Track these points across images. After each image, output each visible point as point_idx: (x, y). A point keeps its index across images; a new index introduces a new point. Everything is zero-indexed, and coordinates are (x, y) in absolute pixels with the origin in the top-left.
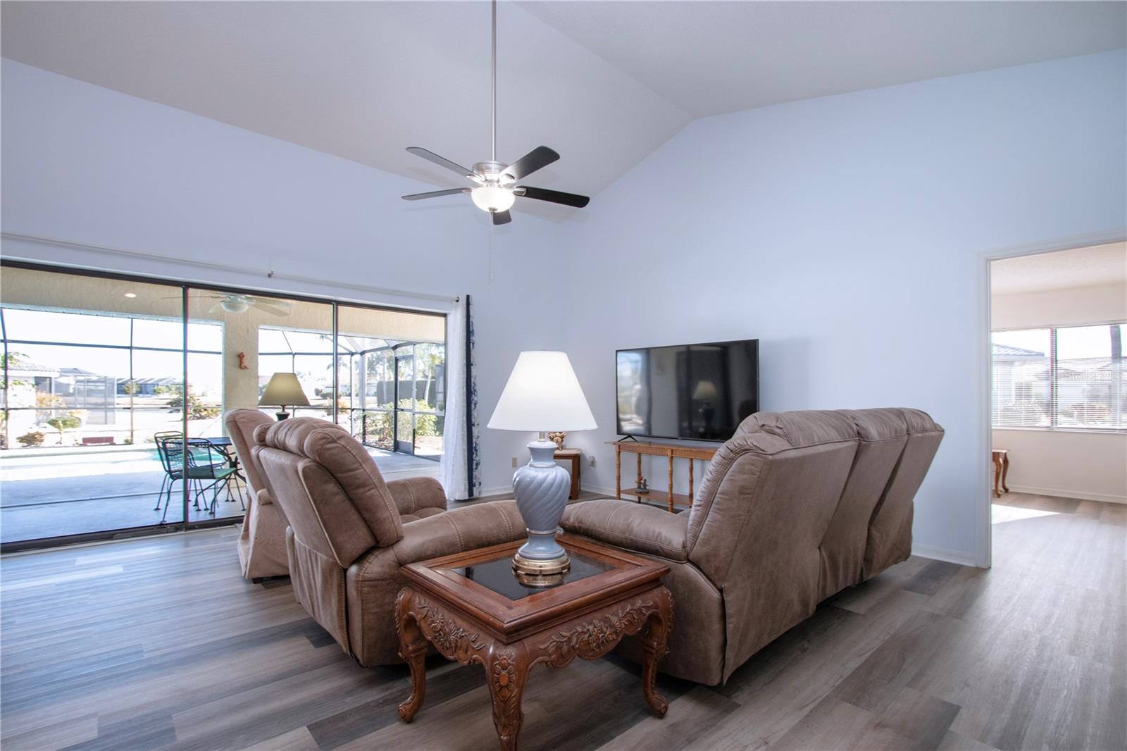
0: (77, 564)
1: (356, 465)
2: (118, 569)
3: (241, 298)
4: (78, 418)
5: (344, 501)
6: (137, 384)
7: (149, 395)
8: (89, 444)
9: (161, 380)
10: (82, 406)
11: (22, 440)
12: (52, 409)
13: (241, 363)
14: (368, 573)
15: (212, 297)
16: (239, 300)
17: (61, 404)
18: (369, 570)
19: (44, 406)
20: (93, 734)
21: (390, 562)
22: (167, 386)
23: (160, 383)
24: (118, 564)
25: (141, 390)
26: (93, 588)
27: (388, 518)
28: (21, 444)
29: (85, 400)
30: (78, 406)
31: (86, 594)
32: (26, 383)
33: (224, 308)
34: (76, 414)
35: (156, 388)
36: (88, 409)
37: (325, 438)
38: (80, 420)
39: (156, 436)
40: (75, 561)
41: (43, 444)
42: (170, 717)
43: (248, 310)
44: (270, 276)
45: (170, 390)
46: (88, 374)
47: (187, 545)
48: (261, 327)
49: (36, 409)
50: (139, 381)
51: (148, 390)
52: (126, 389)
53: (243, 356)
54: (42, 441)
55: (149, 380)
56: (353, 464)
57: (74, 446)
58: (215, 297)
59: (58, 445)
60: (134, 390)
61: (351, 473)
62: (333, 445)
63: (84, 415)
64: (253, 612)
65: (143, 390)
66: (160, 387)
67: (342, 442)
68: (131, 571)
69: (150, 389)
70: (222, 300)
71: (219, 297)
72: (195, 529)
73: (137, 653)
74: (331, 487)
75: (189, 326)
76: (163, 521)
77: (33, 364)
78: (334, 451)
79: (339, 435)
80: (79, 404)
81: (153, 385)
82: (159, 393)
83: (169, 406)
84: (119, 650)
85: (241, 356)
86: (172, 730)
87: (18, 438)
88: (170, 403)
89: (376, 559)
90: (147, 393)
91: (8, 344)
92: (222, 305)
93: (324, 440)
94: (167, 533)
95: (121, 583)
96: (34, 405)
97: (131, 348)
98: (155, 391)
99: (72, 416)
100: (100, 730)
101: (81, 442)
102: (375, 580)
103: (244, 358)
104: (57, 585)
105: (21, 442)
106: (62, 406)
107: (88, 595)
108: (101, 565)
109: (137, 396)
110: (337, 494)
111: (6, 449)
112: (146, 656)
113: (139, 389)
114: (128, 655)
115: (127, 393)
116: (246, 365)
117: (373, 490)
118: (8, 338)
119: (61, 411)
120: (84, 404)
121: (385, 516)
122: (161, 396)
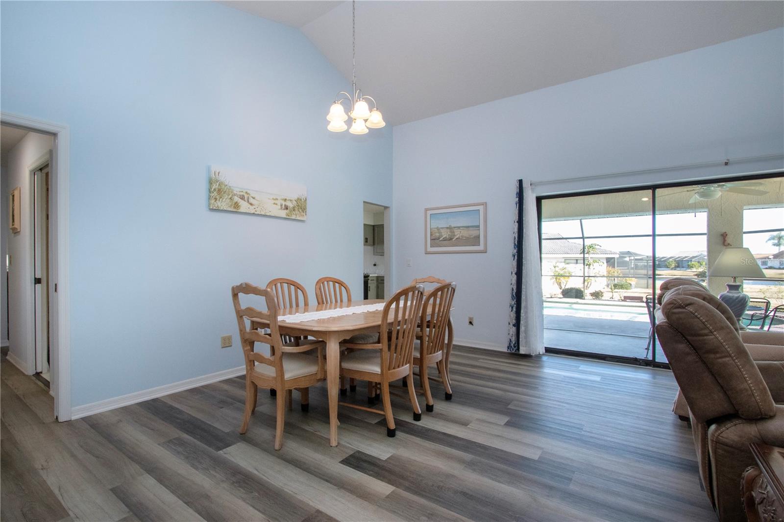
0: (580, 368)
1: (706, 331)
2: (598, 379)
3: (713, 187)
4: (629, 283)
5: (697, 362)
6: (675, 261)
7: (685, 269)
8: (628, 301)
9: (694, 257)
10: (633, 276)
11: (592, 294)
12: (615, 277)
13: (724, 241)
14: (722, 437)
15: (688, 191)
16: (713, 188)
17: (620, 274)
18: (724, 435)
19: (610, 275)
20: (536, 457)
21: (751, 436)
22: (699, 262)
23: (693, 260)
24: (599, 375)
25: (679, 265)
26: (580, 384)
27: (747, 390)
28: (591, 297)
29: (634, 272)
30: (630, 276)
31: (574, 386)
32: (599, 262)
33: (698, 197)
34: (629, 281)
35: (690, 263)
36: (636, 278)
37: (673, 303)
38: (631, 285)
39: (648, 297)
40: (579, 367)
41: (603, 298)
42: (573, 472)
43: (721, 195)
44: (726, 164)
45: (701, 265)
46: (636, 255)
47: (654, 378)
48: (745, 208)
49: (607, 277)
50: (676, 258)
51: (684, 265)
52: (668, 264)
53: (726, 235)
54: (602, 296)
55: (684, 258)
56: (702, 329)
57: (619, 301)
58: (690, 191)
59: (611, 299)
60: (673, 265)
61: (701, 338)
62: (680, 310)
63: (633, 281)
64: (674, 441)
65: (680, 265)
66: (693, 263)
67: (690, 309)
68: (604, 382)
69: (685, 264)
70: (696, 191)
71: (694, 190)
72: (660, 367)
73: (578, 428)
74: (682, 347)
75: (657, 217)
76: (646, 357)
77: (605, 250)
78: (681, 316)
79: (688, 302)
80: (631, 275)
81: (688, 261)
82: (692, 267)
83: (696, 277)
84: (572, 423)
85: (724, 236)
86: (570, 480)
87: (590, 294)
88: (696, 275)
89: (734, 427)
90: (683, 267)
91: (585, 239)
92: (697, 196)
93: (672, 305)
94: (640, 365)
95: (595, 387)
96: (606, 275)
97: (654, 235)
98: (689, 265)
99: (626, 282)
100: (540, 457)
101: (623, 298)
102: (731, 446)
103: (728, 236)
104: (564, 377)
105: (592, 296)
106: (620, 276)
107: (574, 387)
108: (591, 373)
109: (675, 269)
110: (688, 354)
111: (584, 299)
112: (583, 433)
113: (676, 265)
114: (574, 427)
115: (668, 267)
116: (729, 242)
117: (727, 359)
118: (585, 235)
119: (620, 278)
120: (634, 274)
121: (742, 387)
122: (694, 270)
